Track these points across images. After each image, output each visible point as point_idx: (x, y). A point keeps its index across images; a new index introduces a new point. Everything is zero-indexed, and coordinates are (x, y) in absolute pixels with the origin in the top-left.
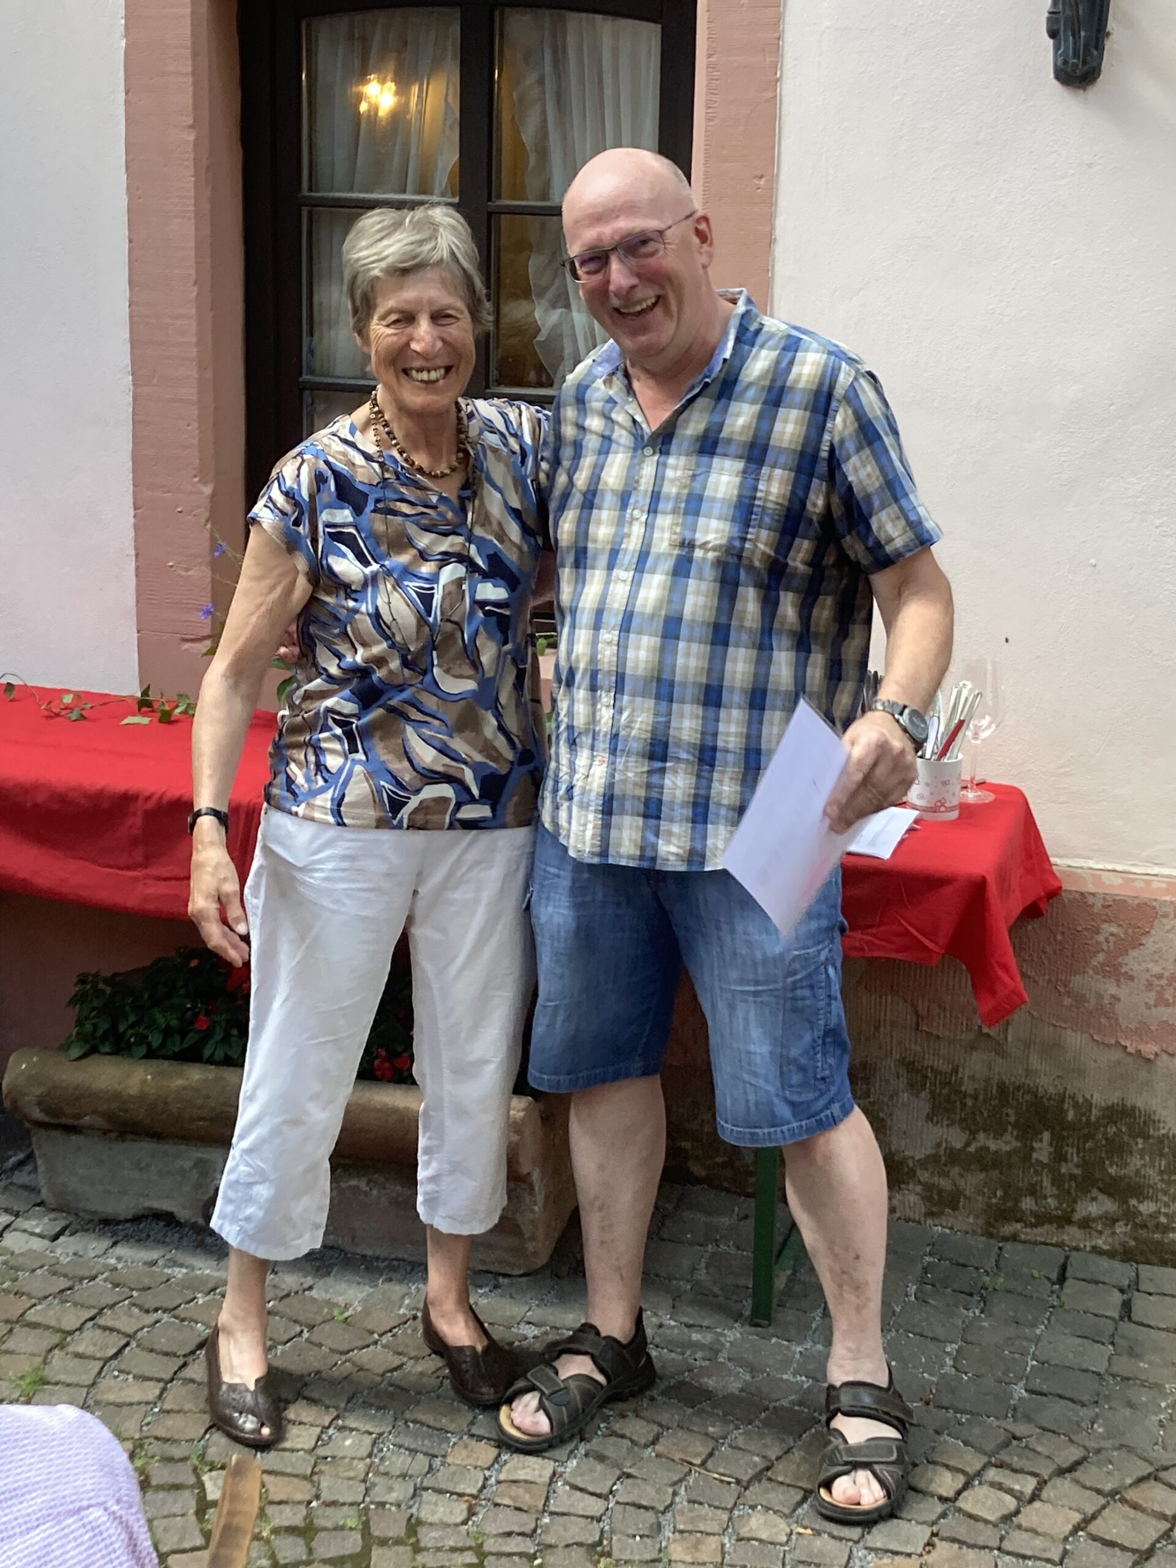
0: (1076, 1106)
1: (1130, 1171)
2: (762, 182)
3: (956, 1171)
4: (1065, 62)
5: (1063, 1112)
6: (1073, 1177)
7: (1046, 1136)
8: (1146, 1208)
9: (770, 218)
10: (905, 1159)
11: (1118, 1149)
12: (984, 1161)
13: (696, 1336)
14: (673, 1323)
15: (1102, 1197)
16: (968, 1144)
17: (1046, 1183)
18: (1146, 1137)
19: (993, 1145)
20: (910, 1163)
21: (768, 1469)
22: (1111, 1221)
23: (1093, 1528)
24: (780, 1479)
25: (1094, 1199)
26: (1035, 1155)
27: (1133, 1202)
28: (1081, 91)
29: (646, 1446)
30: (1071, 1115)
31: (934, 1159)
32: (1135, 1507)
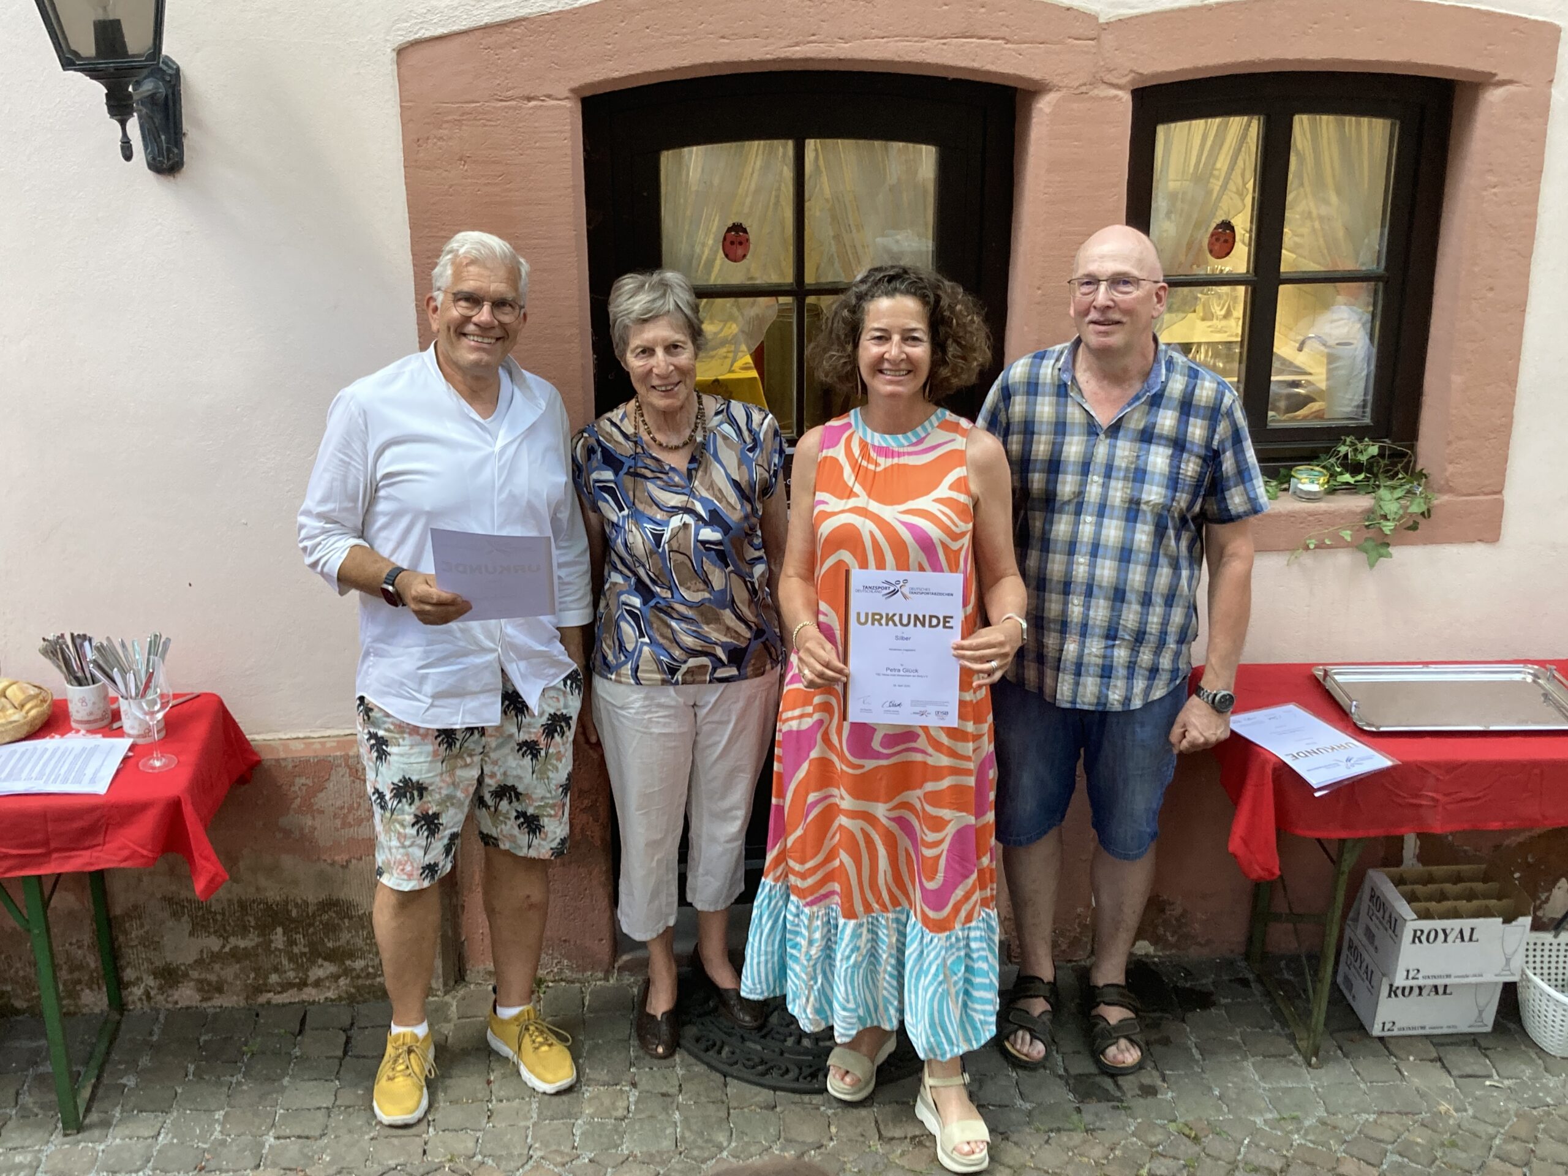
0: (296, 905)
1: (342, 942)
3: (217, 967)
4: (154, 159)
5: (288, 912)
6: (303, 954)
7: (279, 930)
8: (359, 964)
10: (178, 967)
11: (331, 929)
12: (236, 955)
15: (326, 964)
16: (224, 946)
17: (285, 962)
18: (351, 918)
19: (242, 944)
20: (183, 968)
22: (336, 978)
25: (321, 966)
26: (273, 945)
27: (348, 963)
28: (172, 177)
30: (294, 914)
31: (200, 962)
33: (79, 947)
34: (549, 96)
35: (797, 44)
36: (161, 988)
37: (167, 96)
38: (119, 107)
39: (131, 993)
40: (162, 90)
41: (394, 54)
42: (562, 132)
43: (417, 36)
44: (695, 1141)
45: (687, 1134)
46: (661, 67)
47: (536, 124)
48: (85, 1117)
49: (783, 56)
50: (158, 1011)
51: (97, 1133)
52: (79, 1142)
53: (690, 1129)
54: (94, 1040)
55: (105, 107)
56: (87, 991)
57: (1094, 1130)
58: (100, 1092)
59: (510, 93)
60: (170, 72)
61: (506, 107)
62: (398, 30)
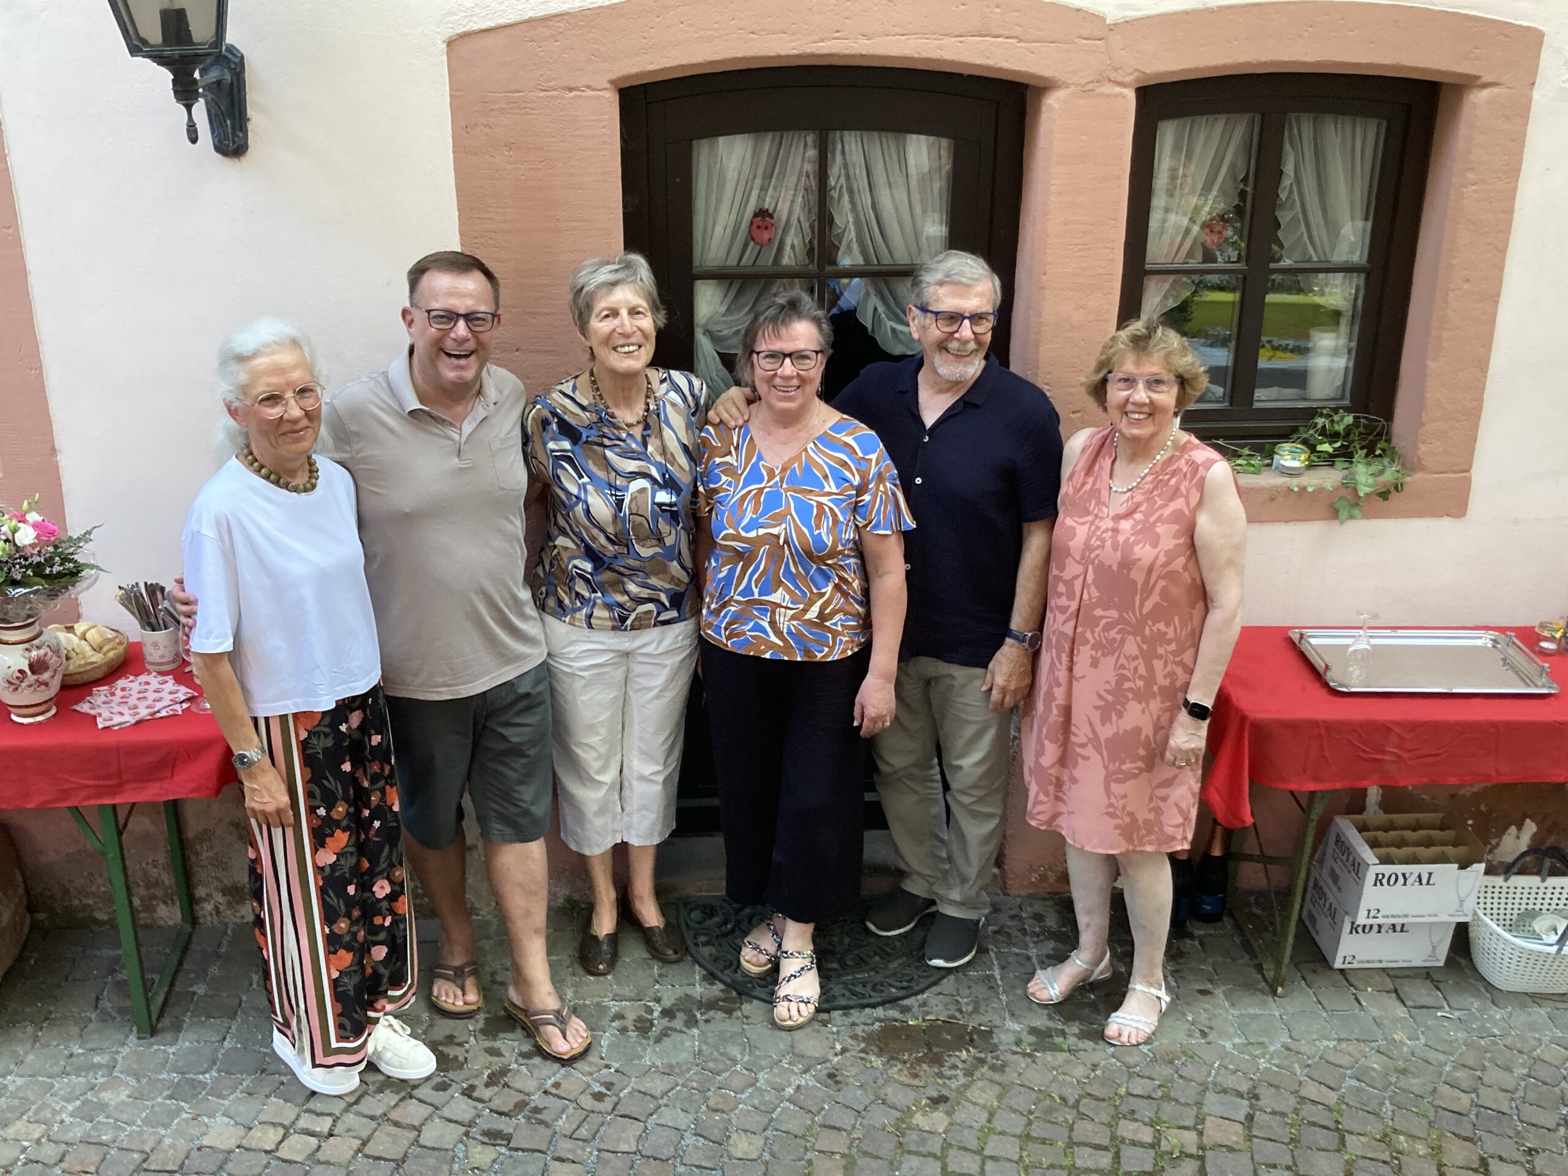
2: (10, 231)
4: (220, 142)
9: (21, 256)
13: (97, 1059)
14: (81, 1051)
21: (145, 1161)
23: (367, 1150)
24: (153, 1168)
28: (236, 160)
29: (56, 1164)
32: (397, 1124)
33: (155, 866)
34: (589, 87)
35: (822, 41)
36: (229, 903)
37: (232, 84)
38: (185, 92)
39: (202, 909)
40: (228, 77)
41: (444, 46)
42: (600, 121)
43: (465, 29)
44: (711, 1053)
45: (704, 1047)
46: (694, 60)
47: (576, 113)
48: (158, 1020)
49: (808, 51)
50: (226, 924)
51: (168, 1036)
52: (152, 1044)
53: (706, 1043)
54: (168, 951)
55: (172, 92)
56: (162, 906)
57: (1076, 1051)
58: (173, 999)
59: (552, 84)
60: (237, 60)
61: (548, 97)
62: (446, 23)
